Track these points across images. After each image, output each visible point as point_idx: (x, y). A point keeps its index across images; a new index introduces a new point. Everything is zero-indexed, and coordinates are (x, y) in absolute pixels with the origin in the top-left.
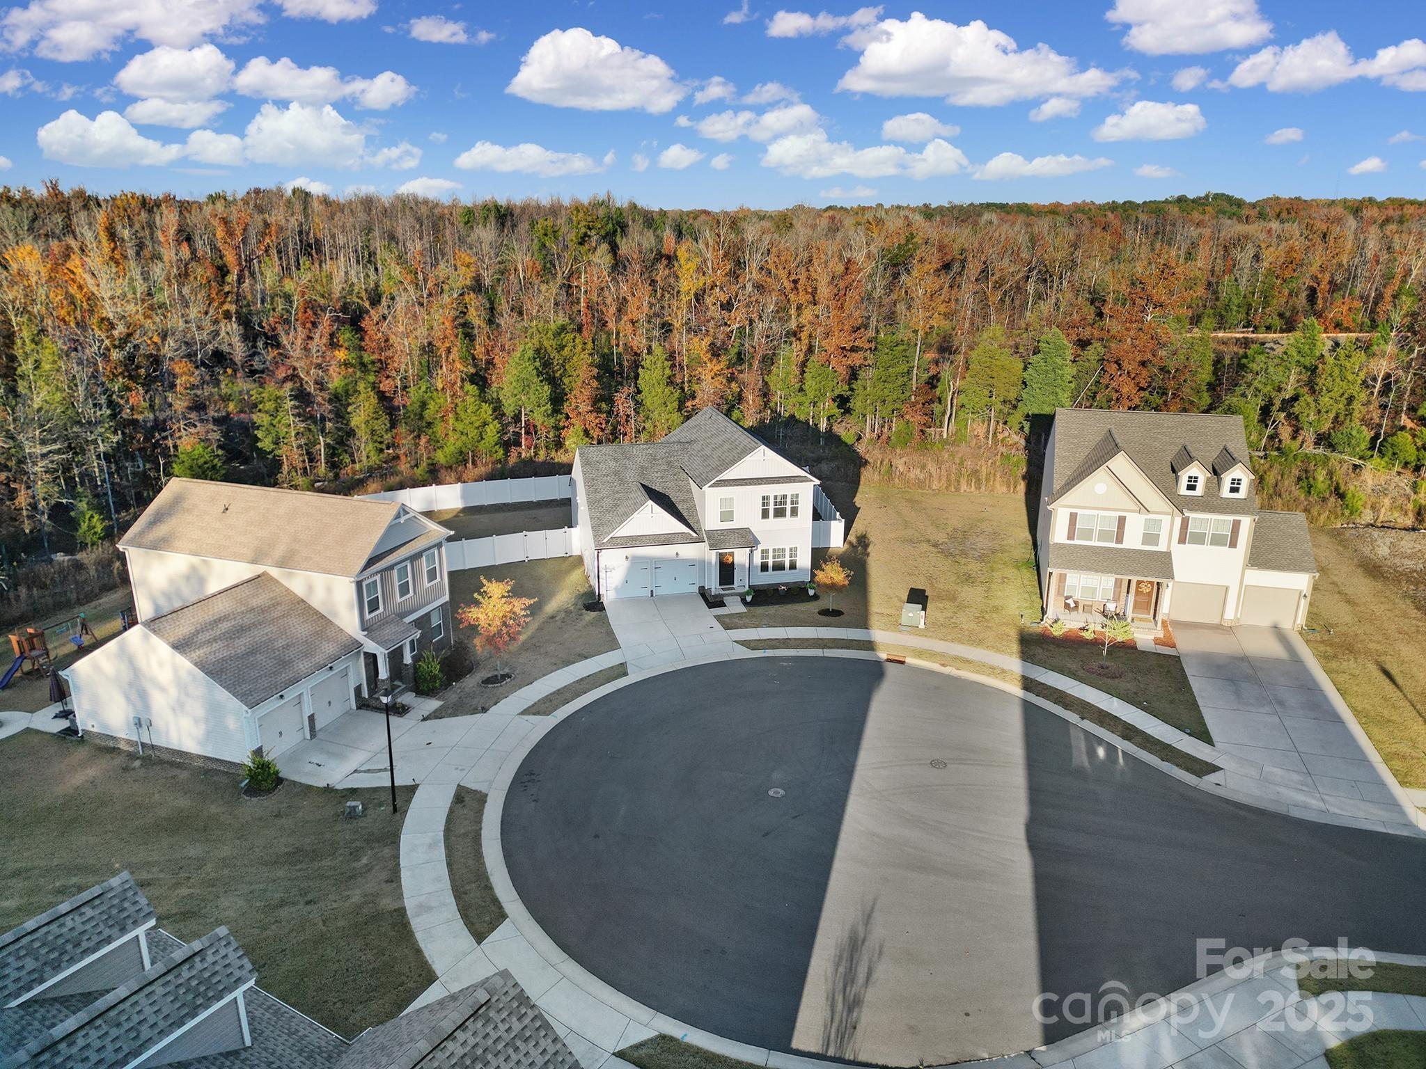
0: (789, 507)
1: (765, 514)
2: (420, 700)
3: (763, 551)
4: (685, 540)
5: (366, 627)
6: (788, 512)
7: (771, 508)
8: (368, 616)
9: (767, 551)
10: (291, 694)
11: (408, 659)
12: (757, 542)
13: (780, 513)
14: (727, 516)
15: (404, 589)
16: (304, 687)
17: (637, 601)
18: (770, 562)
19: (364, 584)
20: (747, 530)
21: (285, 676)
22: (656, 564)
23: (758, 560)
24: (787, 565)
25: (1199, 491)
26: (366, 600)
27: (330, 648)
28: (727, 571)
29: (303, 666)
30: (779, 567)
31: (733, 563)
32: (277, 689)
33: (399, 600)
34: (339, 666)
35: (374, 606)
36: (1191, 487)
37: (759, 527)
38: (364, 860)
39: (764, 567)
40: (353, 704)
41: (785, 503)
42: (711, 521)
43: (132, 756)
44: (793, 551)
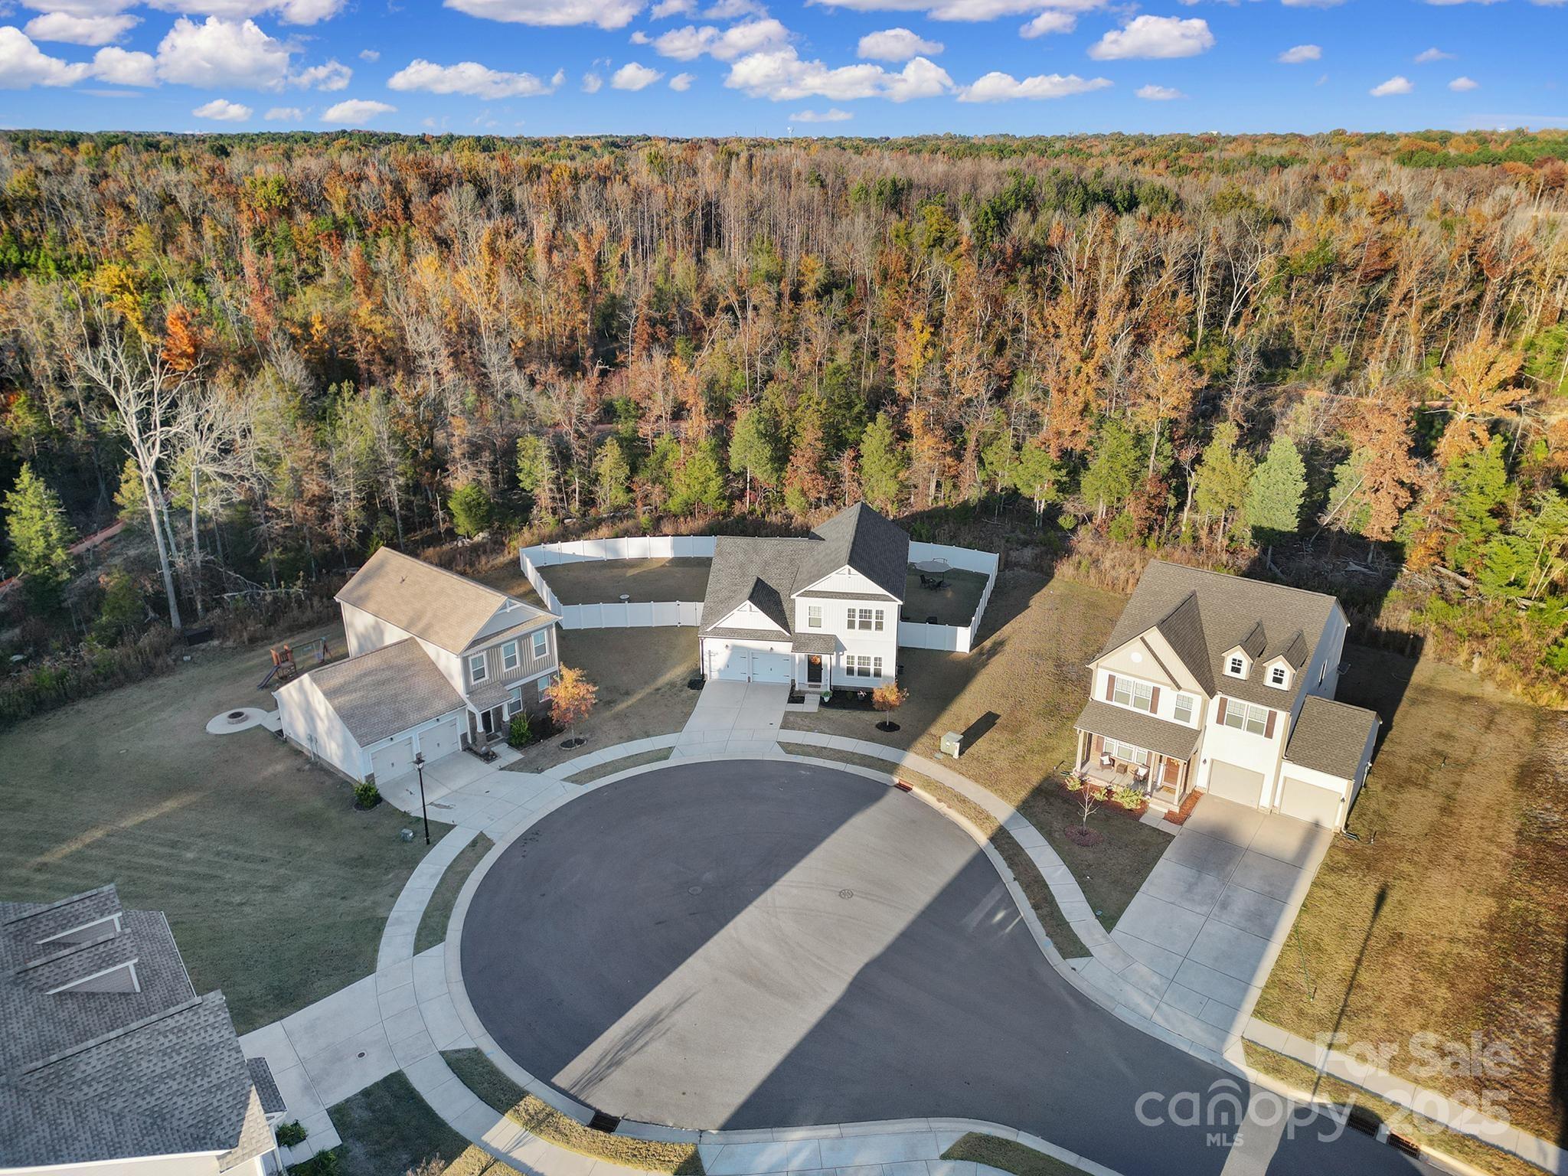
0: (873, 620)
1: (851, 625)
2: (510, 751)
3: (848, 657)
4: (778, 637)
5: (470, 692)
6: (873, 626)
7: (857, 620)
8: (473, 683)
9: (853, 657)
10: (399, 737)
11: (506, 718)
12: (843, 649)
13: (865, 625)
14: (814, 622)
15: (511, 662)
16: (414, 733)
17: (735, 684)
18: (856, 667)
19: (470, 659)
20: (834, 638)
21: (396, 725)
22: (754, 654)
23: (844, 664)
24: (872, 671)
25: (1243, 675)
26: (472, 671)
27: (439, 705)
28: (815, 671)
29: (413, 717)
30: (863, 673)
31: (820, 663)
32: (388, 733)
33: (505, 670)
34: (445, 719)
35: (479, 674)
36: (1236, 670)
37: (845, 635)
38: (390, 876)
39: (850, 671)
40: (460, 746)
41: (870, 617)
42: (801, 625)
43: (308, 760)
44: (878, 660)
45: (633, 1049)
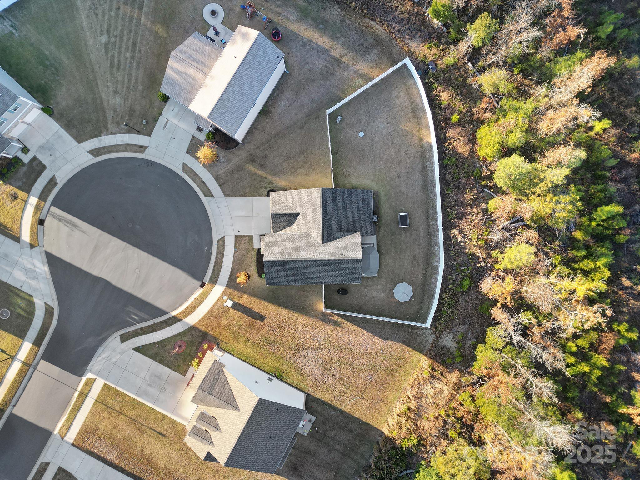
45: (65, 223)
